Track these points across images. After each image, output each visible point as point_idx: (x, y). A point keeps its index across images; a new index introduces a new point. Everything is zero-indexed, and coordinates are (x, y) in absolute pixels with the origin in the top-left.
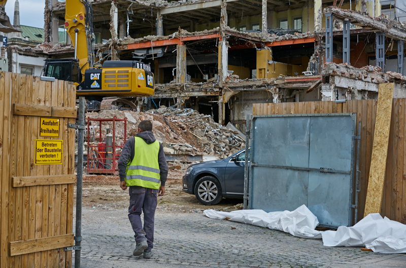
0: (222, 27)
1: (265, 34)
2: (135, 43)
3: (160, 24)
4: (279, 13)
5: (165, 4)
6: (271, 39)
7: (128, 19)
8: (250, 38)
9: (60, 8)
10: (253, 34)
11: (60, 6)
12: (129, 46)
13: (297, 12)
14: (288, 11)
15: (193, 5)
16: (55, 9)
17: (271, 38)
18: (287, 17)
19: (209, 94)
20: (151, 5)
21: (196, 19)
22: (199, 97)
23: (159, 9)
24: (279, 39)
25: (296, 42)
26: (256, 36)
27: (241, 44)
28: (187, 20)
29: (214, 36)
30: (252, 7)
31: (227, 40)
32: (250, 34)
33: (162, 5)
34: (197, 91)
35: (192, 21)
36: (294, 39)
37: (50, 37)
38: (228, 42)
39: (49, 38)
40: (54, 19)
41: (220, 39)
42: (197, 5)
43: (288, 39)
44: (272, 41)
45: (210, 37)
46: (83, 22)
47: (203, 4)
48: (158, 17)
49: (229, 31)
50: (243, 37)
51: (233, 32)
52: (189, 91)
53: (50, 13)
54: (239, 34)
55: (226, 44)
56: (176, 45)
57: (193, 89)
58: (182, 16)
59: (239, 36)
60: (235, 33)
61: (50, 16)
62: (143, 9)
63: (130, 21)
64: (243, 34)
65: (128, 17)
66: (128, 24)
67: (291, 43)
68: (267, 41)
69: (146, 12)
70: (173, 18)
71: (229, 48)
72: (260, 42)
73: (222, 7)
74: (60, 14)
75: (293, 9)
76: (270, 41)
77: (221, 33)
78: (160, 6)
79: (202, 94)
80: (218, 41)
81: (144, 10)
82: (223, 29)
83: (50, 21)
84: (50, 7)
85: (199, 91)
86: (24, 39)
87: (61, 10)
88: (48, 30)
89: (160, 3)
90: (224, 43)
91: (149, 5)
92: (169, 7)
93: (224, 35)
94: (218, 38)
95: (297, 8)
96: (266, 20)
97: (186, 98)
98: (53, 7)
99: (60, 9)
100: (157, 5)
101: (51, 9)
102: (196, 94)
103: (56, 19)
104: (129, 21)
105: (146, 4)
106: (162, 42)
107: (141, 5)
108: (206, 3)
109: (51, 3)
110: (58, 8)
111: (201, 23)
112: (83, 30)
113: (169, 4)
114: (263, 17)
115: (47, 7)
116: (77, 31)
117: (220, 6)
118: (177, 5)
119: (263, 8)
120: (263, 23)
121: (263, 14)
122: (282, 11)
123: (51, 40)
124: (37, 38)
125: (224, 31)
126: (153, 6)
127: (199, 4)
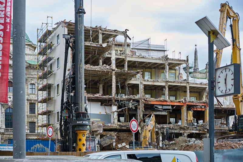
2: (157, 101)
12: (151, 102)
15: (149, 82)
19: (201, 132)
22: (195, 133)
29: (203, 104)
34: (195, 130)
42: (151, 82)
45: (201, 105)
47: (155, 83)
52: (191, 130)
56: (183, 106)
57: (192, 129)
79: (197, 132)
85: (196, 130)
92: (133, 80)
97: (188, 133)
102: (194, 132)
106: (173, 103)
108: (157, 83)
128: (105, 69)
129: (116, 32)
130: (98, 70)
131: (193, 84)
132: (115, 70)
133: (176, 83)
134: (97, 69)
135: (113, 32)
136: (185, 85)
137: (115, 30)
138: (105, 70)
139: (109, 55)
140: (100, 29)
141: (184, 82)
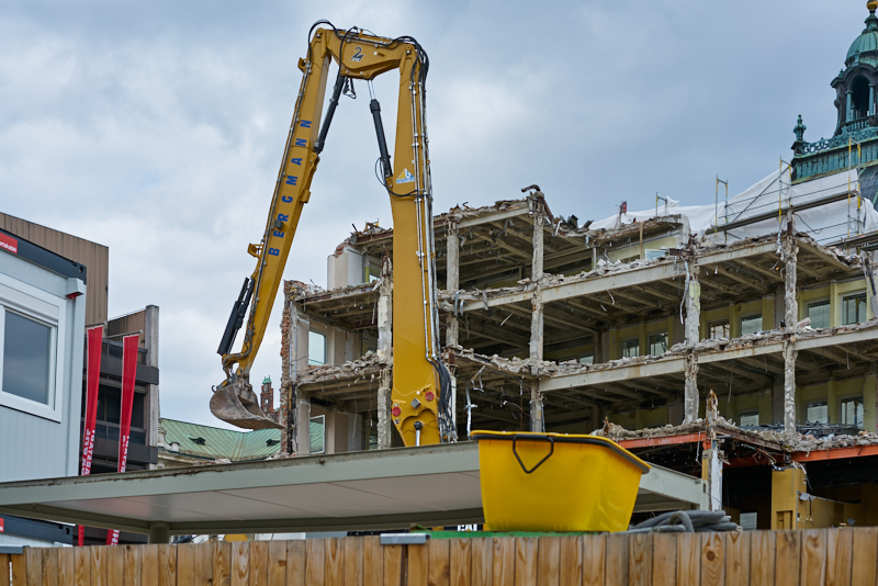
0: (710, 420)
1: (791, 434)
3: (537, 412)
4: (806, 388)
5: (551, 369)
6: (805, 446)
7: (469, 403)
8: (762, 444)
9: (318, 376)
10: (768, 435)
11: (319, 372)
13: (850, 386)
14: (830, 383)
15: (618, 371)
16: (305, 380)
17: (806, 442)
18: (826, 398)
20: (521, 372)
21: (609, 403)
23: (537, 380)
24: (824, 445)
25: (867, 453)
26: (774, 438)
27: (741, 457)
28: (587, 404)
29: (691, 438)
30: (747, 375)
31: (722, 447)
32: (761, 434)
33: (545, 370)
35: (595, 407)
36: (860, 446)
37: (293, 440)
38: (722, 452)
39: (290, 445)
40: (301, 403)
41: (704, 445)
42: (627, 369)
43: (846, 444)
44: (809, 449)
45: (680, 440)
46: (433, 406)
47: (642, 368)
48: (533, 397)
49: (723, 428)
50: (749, 440)
51: (731, 431)
53: (294, 390)
54: (742, 433)
55: (719, 456)
58: (580, 395)
59: (741, 438)
60: (735, 431)
61: (294, 395)
62: (499, 379)
63: (473, 406)
64: (749, 435)
65: (468, 397)
66: (470, 413)
67: (854, 454)
68: (796, 449)
69: (504, 386)
70: (560, 399)
71: (724, 464)
72: (781, 452)
73: (686, 374)
74: (312, 392)
75: (838, 378)
76: (803, 449)
77: (708, 432)
78: (541, 373)
80: (702, 449)
81: (502, 383)
82: (712, 423)
83: (294, 406)
84: (293, 377)
86: (168, 447)
87: (319, 383)
88: (289, 426)
89: (541, 367)
90: (715, 455)
91: (517, 370)
92: (559, 375)
93: (715, 438)
94: (701, 443)
95: (849, 377)
96: (793, 403)
98: (299, 377)
99: (318, 380)
100: (534, 372)
101: (294, 380)
103: (305, 403)
104: (470, 405)
105: (511, 369)
107: (502, 372)
108: (650, 366)
109: (294, 368)
110: (312, 377)
111: (616, 411)
112: (433, 424)
113: (558, 368)
114: (787, 396)
115: (286, 375)
116: (419, 427)
117: (683, 373)
118: (578, 371)
119: (786, 376)
120: (787, 409)
121: (788, 389)
122: (813, 383)
123: (294, 449)
124: (195, 445)
125: (714, 428)
126: (525, 373)
127: (632, 369)
128: (362, 368)
129: (503, 207)
130: (343, 375)
131: (813, 338)
132: (383, 366)
133: (733, 348)
134: (337, 376)
135: (493, 213)
136: (777, 348)
137: (499, 204)
138: (362, 372)
139: (479, 301)
140: (452, 218)
141: (770, 339)
